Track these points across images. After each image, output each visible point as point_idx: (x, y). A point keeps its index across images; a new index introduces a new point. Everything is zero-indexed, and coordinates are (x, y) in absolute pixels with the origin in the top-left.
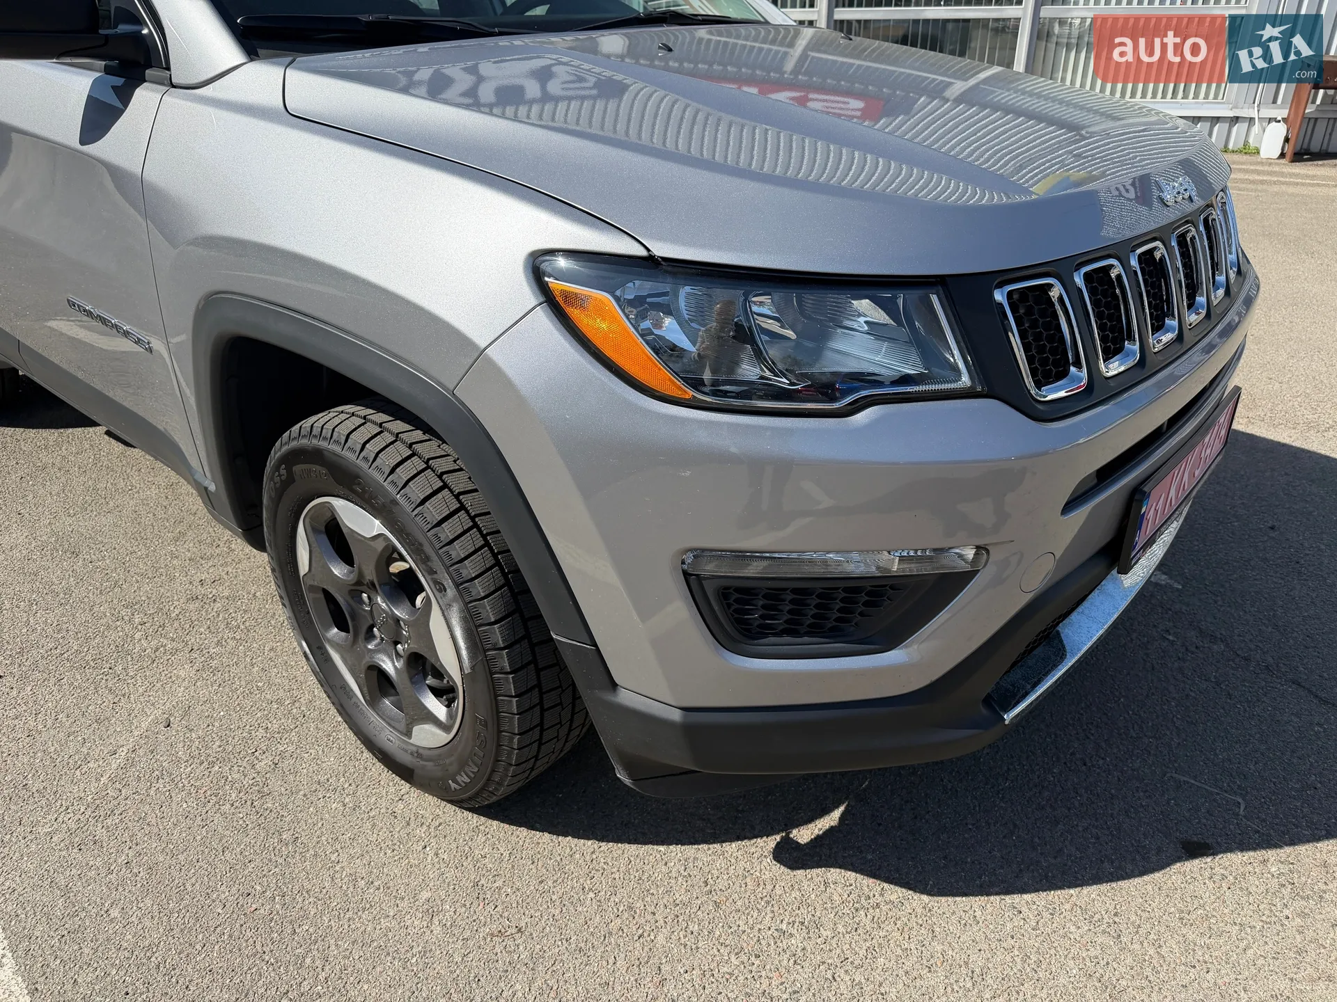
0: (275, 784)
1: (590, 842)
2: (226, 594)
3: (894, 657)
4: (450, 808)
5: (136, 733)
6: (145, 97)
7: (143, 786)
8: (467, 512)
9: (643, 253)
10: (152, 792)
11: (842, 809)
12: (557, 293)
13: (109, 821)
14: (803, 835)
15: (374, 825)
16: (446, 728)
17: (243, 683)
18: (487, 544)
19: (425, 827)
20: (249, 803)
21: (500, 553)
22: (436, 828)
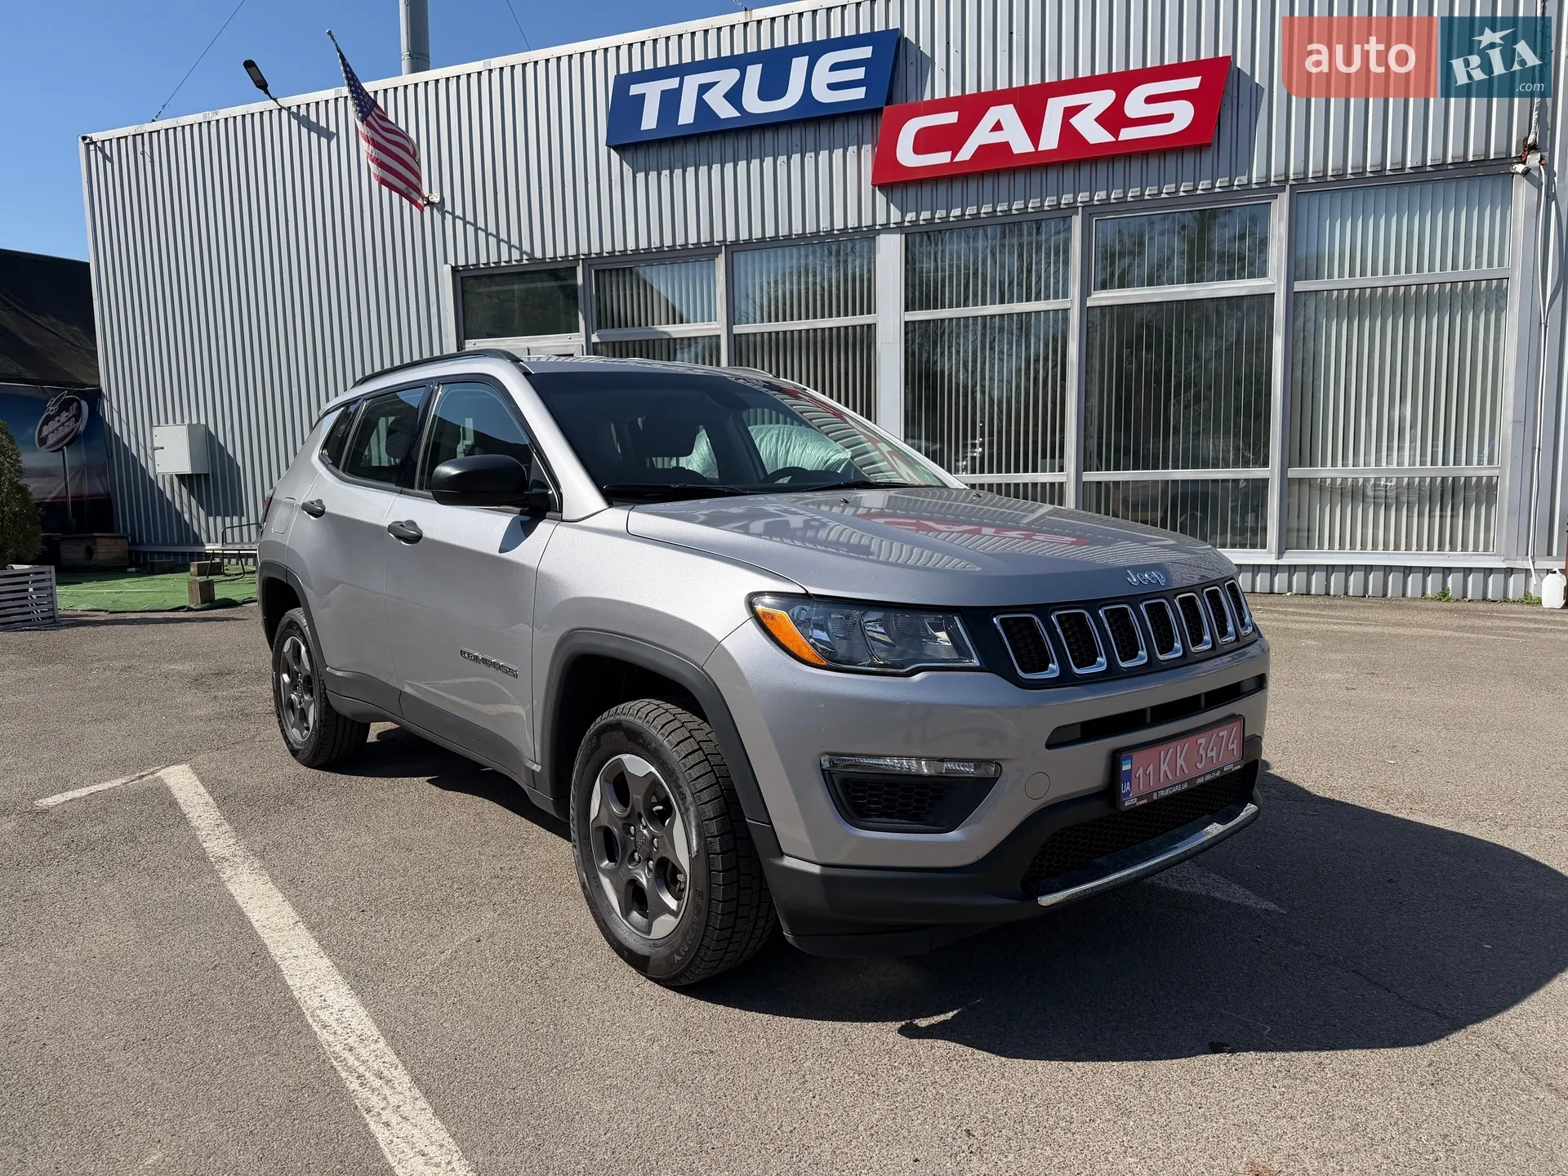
0: (552, 974)
1: (767, 1016)
2: (520, 875)
3: (954, 835)
4: (671, 993)
5: (457, 944)
6: (544, 528)
7: (463, 970)
8: (703, 751)
9: (804, 592)
10: (469, 972)
11: (955, 1012)
12: (760, 613)
13: (441, 984)
14: (923, 1023)
15: (618, 998)
16: (675, 914)
17: (531, 923)
18: (713, 770)
19: (653, 1001)
20: (534, 981)
21: (720, 777)
22: (661, 1001)
